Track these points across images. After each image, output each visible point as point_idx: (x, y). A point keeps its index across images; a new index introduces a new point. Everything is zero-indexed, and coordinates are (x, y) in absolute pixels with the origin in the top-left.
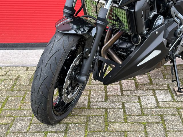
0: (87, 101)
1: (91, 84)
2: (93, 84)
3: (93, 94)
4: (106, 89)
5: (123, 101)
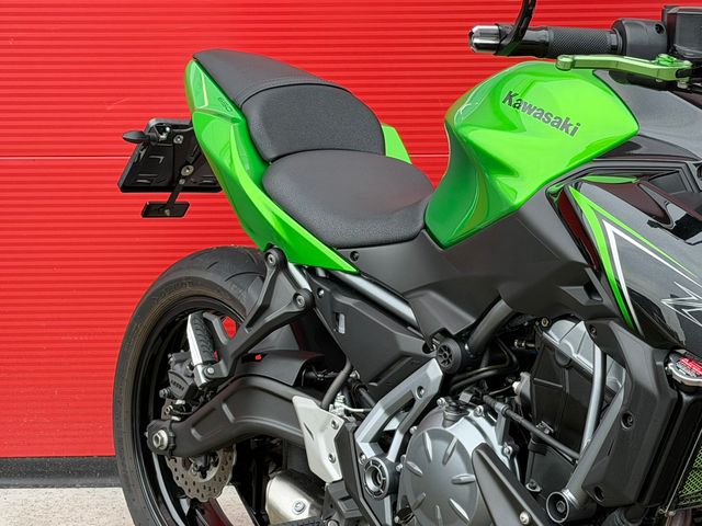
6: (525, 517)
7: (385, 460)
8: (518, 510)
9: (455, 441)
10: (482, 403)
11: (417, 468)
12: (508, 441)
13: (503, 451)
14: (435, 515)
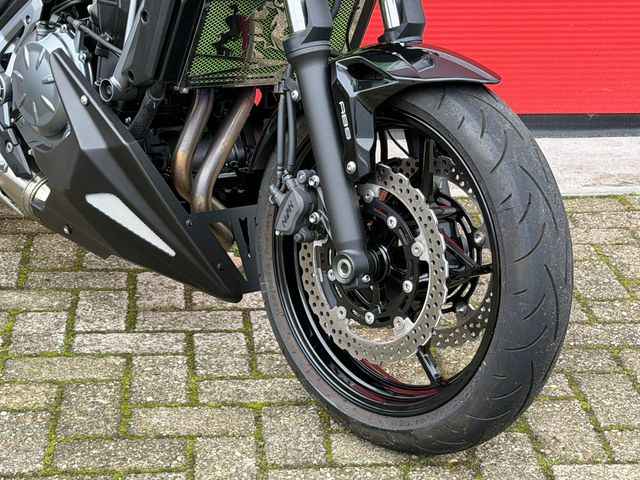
0: (63, 330)
1: (83, 269)
2: (89, 267)
3: (85, 302)
4: (135, 285)
5: (191, 330)
6: (84, 99)
7: (4, 76)
8: (80, 93)
9: (44, 51)
10: (66, 22)
11: (20, 75)
12: (83, 49)
13: (79, 59)
14: (32, 108)
